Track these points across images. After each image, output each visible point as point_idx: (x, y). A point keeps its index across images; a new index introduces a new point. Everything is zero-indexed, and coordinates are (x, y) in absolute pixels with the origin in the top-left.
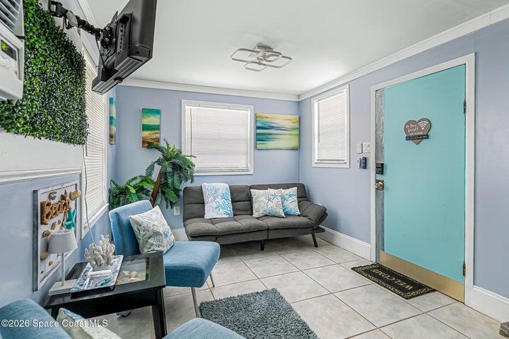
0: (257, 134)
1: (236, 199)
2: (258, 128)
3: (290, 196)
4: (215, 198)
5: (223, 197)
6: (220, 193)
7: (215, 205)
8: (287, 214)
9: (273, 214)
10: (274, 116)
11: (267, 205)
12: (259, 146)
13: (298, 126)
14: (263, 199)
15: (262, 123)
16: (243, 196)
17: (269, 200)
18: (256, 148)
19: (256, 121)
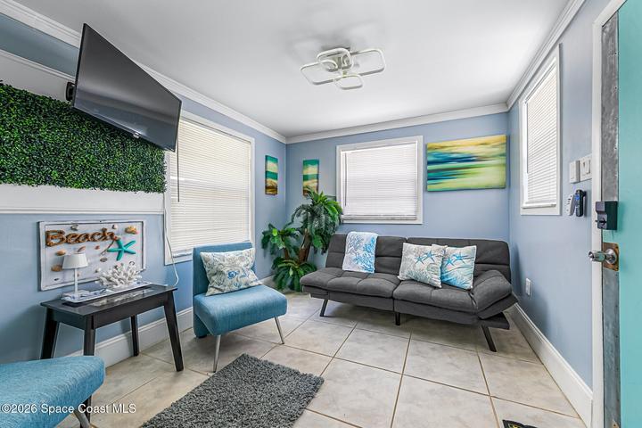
0: (429, 171)
1: (384, 253)
2: (429, 163)
3: (460, 258)
4: (356, 249)
5: (366, 249)
6: (363, 244)
7: (354, 256)
8: (446, 284)
9: (422, 279)
10: (455, 143)
11: (415, 266)
12: (430, 188)
13: (504, 151)
14: (412, 256)
15: (435, 156)
16: (392, 250)
17: (419, 259)
18: (426, 190)
19: (426, 155)
